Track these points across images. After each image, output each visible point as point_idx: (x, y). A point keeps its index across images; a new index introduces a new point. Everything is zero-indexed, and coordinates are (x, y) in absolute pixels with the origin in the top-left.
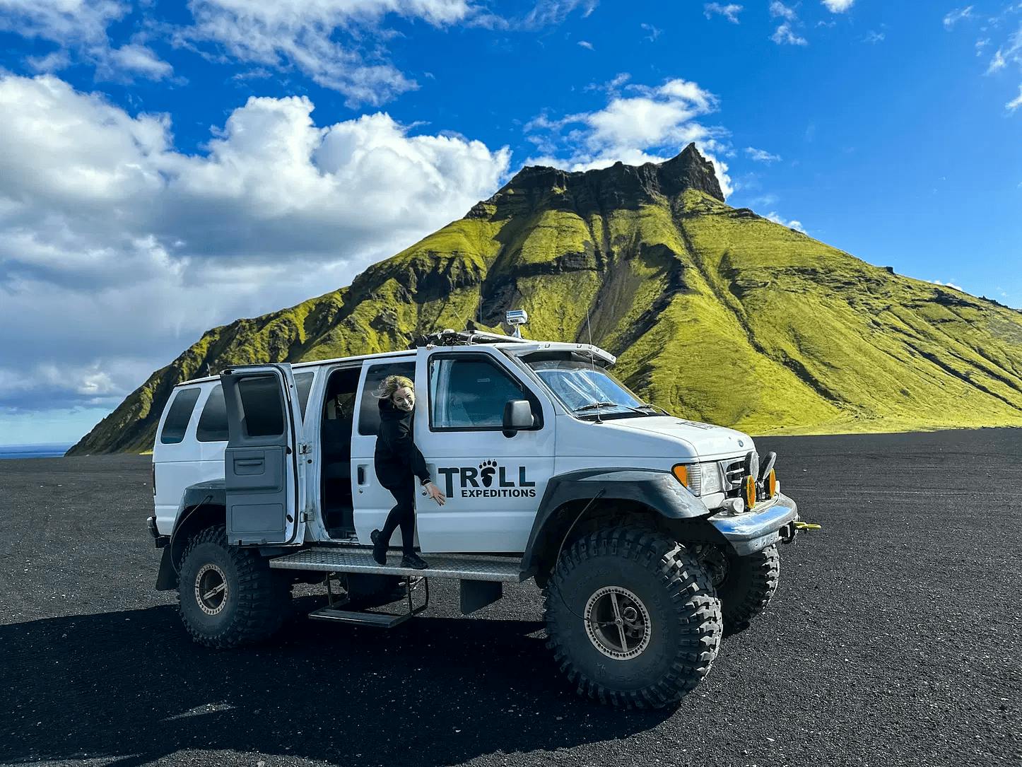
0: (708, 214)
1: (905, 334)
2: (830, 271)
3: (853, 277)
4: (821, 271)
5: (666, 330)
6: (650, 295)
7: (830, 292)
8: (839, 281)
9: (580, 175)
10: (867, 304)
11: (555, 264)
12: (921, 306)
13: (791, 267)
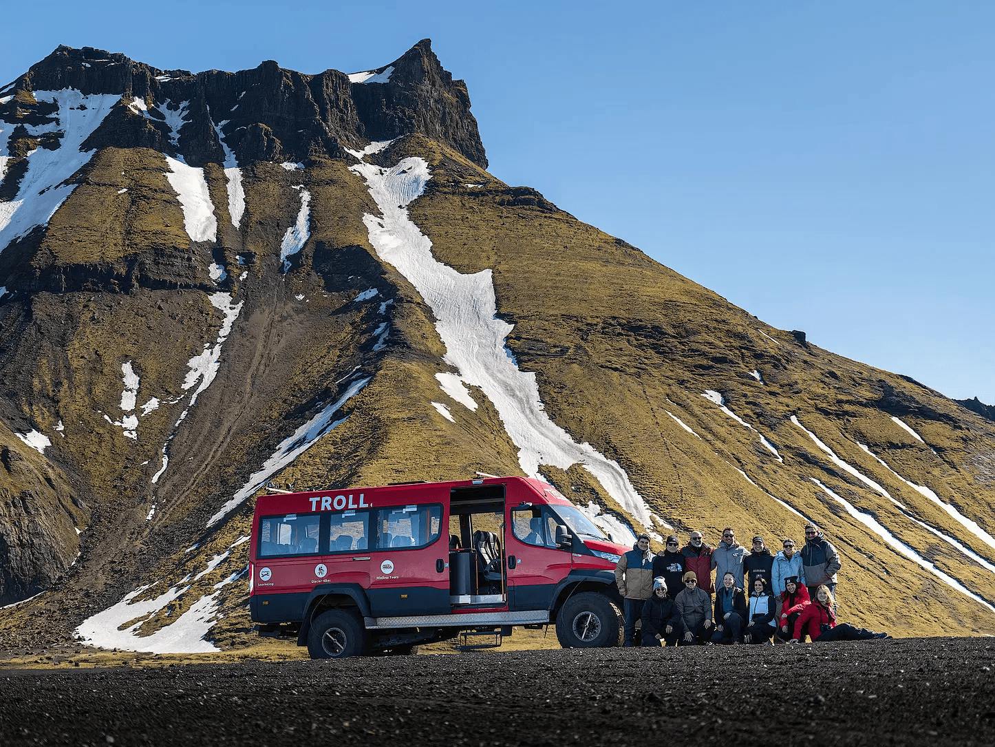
0: (454, 193)
1: (822, 468)
2: (689, 333)
3: (731, 348)
4: (671, 331)
5: (361, 434)
6: (331, 356)
7: (687, 375)
8: (704, 354)
9: (183, 79)
10: (755, 404)
11: (123, 271)
12: (853, 415)
13: (614, 318)
